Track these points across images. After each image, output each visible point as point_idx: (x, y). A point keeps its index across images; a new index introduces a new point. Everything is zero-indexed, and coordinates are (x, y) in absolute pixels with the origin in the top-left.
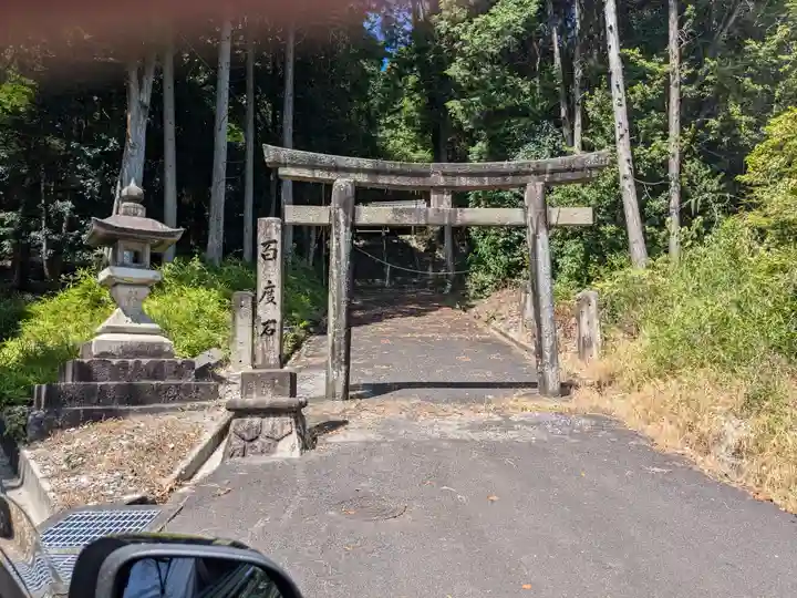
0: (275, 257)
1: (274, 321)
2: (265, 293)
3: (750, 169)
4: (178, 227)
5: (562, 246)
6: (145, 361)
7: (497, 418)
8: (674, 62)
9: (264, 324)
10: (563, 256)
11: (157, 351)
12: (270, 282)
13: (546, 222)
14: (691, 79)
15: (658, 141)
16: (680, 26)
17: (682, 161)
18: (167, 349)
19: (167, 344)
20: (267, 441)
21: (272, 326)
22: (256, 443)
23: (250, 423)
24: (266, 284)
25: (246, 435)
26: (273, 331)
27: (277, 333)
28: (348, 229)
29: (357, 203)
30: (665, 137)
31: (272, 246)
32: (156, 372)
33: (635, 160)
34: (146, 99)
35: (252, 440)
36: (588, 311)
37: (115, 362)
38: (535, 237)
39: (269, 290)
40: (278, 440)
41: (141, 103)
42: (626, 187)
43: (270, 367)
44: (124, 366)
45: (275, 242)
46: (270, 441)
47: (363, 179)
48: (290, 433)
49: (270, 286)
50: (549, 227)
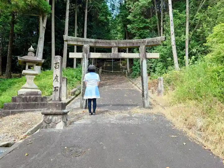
0: (58, 68)
1: (58, 87)
2: (55, 78)
3: (207, 41)
4: (43, 59)
5: (156, 64)
6: (32, 97)
7: (128, 115)
8: (188, 14)
9: (55, 88)
10: (157, 67)
11: (36, 94)
12: (57, 75)
13: (145, 57)
14: (192, 19)
15: (183, 36)
16: (189, 4)
17: (190, 41)
18: (39, 93)
19: (39, 92)
20: (53, 124)
21: (57, 89)
22: (50, 124)
23: (49, 118)
24: (56, 76)
25: (47, 122)
26: (57, 90)
27: (58, 91)
28: (87, 59)
29: (90, 52)
30: (185, 34)
31: (58, 64)
32: (36, 100)
33: (176, 41)
34: (45, 25)
35: (49, 123)
36: (161, 82)
37: (23, 97)
38: (142, 62)
39: (57, 77)
40: (57, 124)
41: (43, 26)
42: (174, 48)
43: (55, 101)
44: (26, 98)
45: (59, 63)
46: (55, 124)
47: (92, 45)
48: (60, 121)
49: (57, 76)
50: (147, 59)
